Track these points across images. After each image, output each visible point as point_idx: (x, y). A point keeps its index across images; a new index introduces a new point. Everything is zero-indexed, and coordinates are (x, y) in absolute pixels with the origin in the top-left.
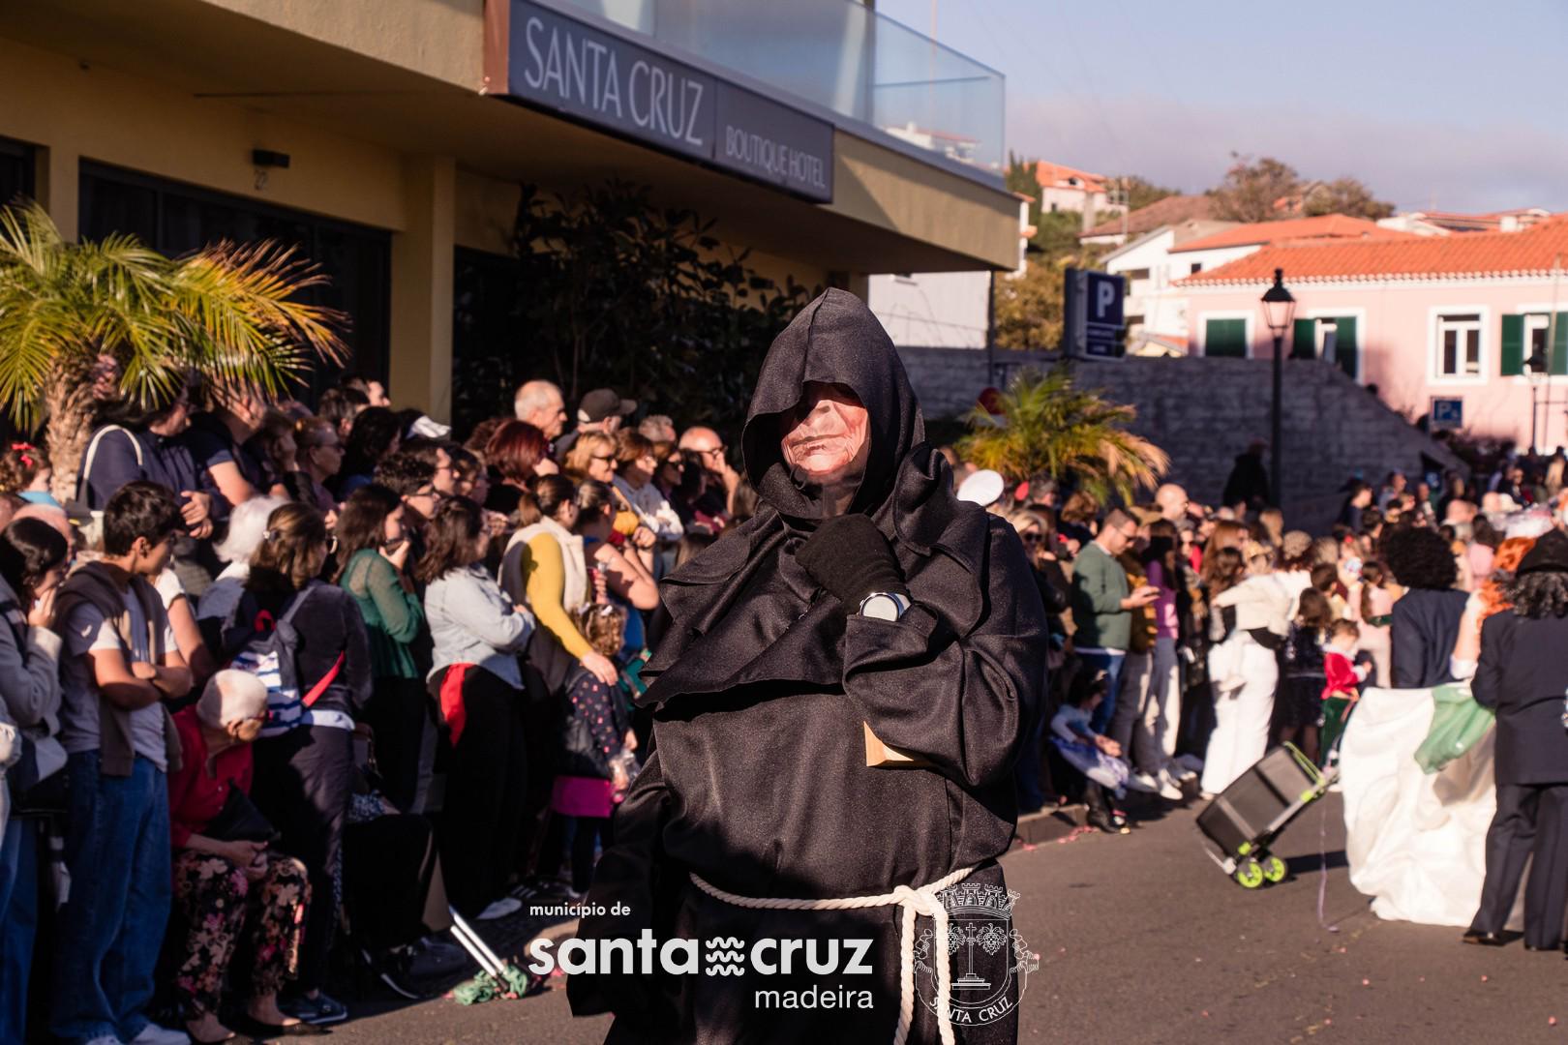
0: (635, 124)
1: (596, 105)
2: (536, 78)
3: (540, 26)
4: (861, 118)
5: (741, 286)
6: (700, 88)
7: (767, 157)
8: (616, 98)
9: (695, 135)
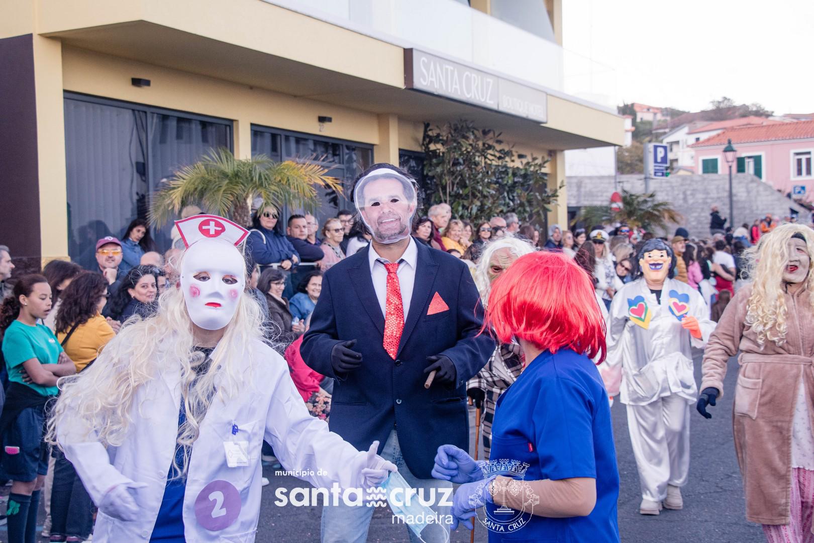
0: (466, 97)
1: (450, 91)
2: (425, 80)
3: (426, 60)
5: (513, 158)
6: (491, 80)
7: (520, 107)
8: (458, 87)
9: (490, 100)
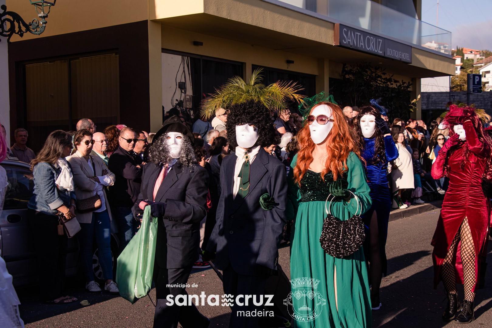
0: (367, 49)
1: (358, 46)
2: (345, 41)
3: (346, 30)
4: (418, 44)
5: (392, 83)
6: (381, 41)
7: (397, 55)
8: (363, 44)
9: (380, 51)
